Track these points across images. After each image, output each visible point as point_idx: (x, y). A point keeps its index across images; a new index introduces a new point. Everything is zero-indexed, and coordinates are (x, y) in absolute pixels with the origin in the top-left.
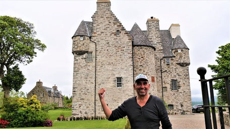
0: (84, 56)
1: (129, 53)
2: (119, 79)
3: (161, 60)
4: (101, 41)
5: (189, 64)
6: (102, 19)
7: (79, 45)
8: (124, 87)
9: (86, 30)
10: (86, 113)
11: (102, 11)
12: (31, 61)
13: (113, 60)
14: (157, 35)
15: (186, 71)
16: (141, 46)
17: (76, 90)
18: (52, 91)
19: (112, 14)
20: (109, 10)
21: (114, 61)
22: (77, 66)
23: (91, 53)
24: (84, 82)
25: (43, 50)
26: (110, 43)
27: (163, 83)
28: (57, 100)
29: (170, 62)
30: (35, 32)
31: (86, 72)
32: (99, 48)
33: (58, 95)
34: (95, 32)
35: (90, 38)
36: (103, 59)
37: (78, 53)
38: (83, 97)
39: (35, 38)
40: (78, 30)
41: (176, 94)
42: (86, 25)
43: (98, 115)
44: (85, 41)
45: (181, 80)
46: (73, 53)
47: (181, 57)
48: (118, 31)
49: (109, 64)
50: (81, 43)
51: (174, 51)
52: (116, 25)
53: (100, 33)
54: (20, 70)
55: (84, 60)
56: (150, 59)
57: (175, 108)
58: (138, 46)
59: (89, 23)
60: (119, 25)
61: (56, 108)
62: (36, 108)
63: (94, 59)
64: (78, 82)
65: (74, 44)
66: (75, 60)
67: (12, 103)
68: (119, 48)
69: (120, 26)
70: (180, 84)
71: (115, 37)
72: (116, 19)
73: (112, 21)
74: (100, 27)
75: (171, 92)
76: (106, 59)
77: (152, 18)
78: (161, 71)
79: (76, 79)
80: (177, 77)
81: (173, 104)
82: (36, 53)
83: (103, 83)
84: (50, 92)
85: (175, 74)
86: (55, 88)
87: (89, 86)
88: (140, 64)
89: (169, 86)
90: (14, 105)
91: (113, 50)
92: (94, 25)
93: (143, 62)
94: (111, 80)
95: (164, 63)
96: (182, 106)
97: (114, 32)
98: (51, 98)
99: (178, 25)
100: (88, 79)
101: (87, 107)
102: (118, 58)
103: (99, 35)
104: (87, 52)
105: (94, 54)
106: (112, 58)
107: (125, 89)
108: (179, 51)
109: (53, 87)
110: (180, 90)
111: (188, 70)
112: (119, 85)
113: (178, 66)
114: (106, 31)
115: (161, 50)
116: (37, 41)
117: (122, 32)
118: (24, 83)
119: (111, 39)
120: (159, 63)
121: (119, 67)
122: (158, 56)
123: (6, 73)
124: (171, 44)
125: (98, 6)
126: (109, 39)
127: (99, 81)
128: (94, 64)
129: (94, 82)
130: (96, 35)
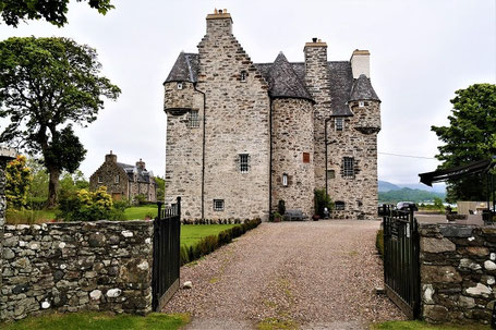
0: (185, 117)
1: (261, 113)
2: (244, 158)
3: (326, 121)
4: (215, 91)
5: (378, 129)
6: (215, 50)
7: (176, 98)
8: (252, 171)
9: (187, 71)
10: (188, 214)
11: (216, 34)
12: (95, 119)
13: (233, 124)
14: (321, 75)
15: (371, 142)
16: (286, 97)
17: (171, 175)
18: (135, 171)
19: (234, 41)
20: (228, 33)
21: (235, 126)
22: (172, 134)
23: (197, 111)
24: (184, 162)
25: (115, 97)
26: (230, 95)
27: (329, 164)
28: (144, 189)
29: (344, 124)
30: (100, 65)
31: (189, 144)
32: (210, 103)
33: (146, 178)
34: (203, 73)
35: (195, 84)
36: (218, 122)
37: (174, 112)
38: (184, 187)
39: (100, 76)
40: (174, 70)
41: (351, 184)
42: (188, 61)
43: (207, 217)
44: (185, 90)
45: (362, 159)
46: (166, 111)
47: (363, 116)
48: (243, 72)
49: (228, 131)
50: (179, 94)
51: (352, 104)
52: (240, 62)
53: (211, 76)
54: (75, 134)
55: (184, 124)
56: (303, 122)
57: (347, 208)
58: (280, 98)
59: (193, 56)
60: (245, 60)
61: (142, 204)
62: (105, 206)
63: (202, 122)
64: (173, 162)
65: (166, 95)
66: (170, 124)
67: (70, 198)
68: (245, 103)
69: (247, 63)
70: (359, 164)
71: (238, 84)
72: (241, 50)
73: (233, 54)
74: (211, 66)
75: (342, 180)
76: (222, 123)
77: (315, 40)
78: (326, 141)
79: (170, 158)
80: (355, 152)
81: (345, 200)
82: (102, 102)
83: (216, 164)
84: (131, 174)
85: (352, 148)
86: (141, 165)
87: (192, 168)
88: (283, 131)
89: (338, 169)
90: (74, 201)
91: (234, 106)
92: (202, 61)
93: (289, 128)
94: (230, 159)
95: (333, 126)
96: (360, 204)
97: (237, 73)
98: (133, 185)
99: (366, 53)
100: (191, 158)
101: (190, 204)
102: (243, 121)
103: (209, 79)
104: (190, 110)
105: (201, 113)
106: (233, 120)
107: (253, 174)
108: (361, 105)
109: (137, 163)
110: (358, 177)
111: (375, 140)
112: (244, 167)
113: (357, 133)
114: (222, 72)
115: (329, 102)
116: (104, 81)
117: (251, 74)
118: (83, 159)
119: (232, 87)
120: (323, 127)
121: (244, 136)
122: (322, 113)
123: (50, 140)
124: (349, 91)
125: (209, 26)
126: (228, 86)
127: (209, 160)
128: (201, 131)
129: (201, 162)
130: (205, 79)
